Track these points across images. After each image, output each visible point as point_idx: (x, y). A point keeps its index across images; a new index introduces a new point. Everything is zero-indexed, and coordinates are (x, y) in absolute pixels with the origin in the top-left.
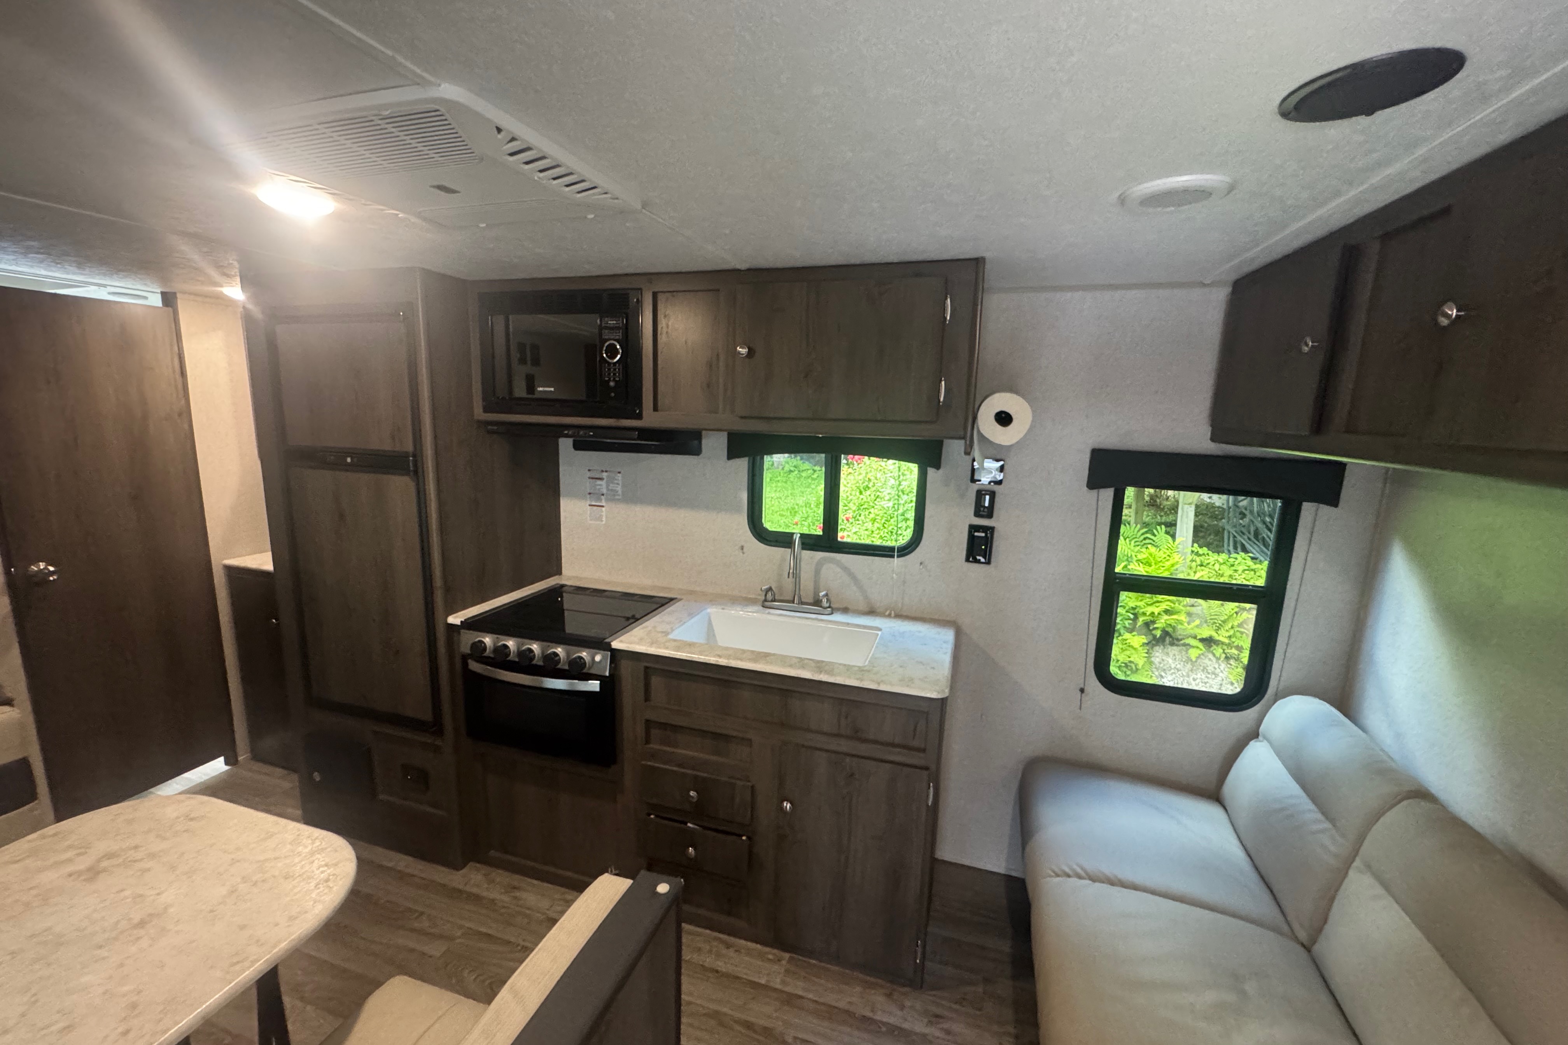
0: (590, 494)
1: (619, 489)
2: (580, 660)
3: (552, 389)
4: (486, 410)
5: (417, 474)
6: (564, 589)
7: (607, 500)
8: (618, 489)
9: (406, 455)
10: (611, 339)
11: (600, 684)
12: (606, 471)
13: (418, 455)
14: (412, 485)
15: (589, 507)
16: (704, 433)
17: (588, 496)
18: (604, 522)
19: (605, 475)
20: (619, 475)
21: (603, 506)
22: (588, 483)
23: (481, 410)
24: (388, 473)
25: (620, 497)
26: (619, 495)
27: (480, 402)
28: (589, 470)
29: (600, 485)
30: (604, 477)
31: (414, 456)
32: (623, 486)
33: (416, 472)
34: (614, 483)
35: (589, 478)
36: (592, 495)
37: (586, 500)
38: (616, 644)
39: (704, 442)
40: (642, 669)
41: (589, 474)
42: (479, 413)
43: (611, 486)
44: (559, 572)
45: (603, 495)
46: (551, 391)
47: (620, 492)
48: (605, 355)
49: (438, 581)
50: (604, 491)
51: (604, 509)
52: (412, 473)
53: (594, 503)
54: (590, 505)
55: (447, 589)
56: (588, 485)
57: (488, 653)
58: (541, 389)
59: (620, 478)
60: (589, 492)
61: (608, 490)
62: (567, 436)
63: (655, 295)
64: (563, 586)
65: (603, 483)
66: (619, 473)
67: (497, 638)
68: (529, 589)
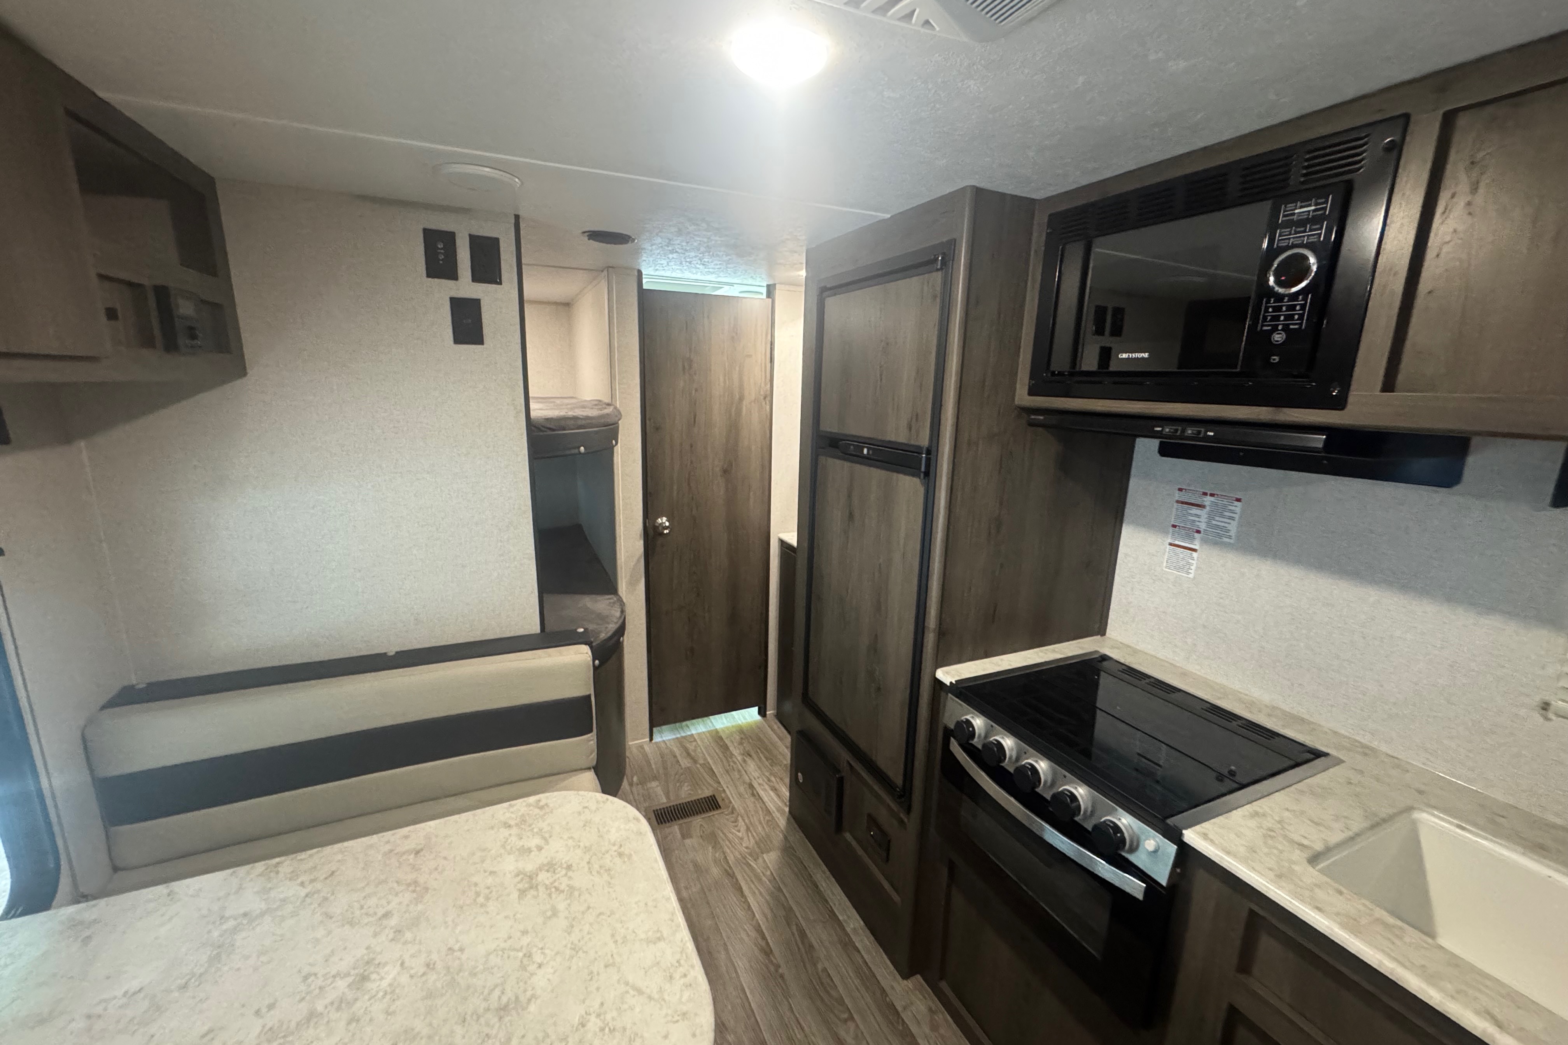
0: (1174, 526)
1: (1233, 527)
2: (1115, 833)
3: (1146, 355)
4: (1031, 393)
5: (928, 475)
6: (1105, 663)
7: (1204, 541)
8: (1229, 527)
9: (918, 450)
10: (1294, 246)
11: (1146, 888)
12: (1212, 495)
13: (932, 452)
14: (921, 490)
15: (1168, 547)
16: (1475, 441)
17: (1171, 529)
18: (1191, 576)
19: (1208, 500)
20: (1237, 503)
21: (1195, 550)
22: (1174, 510)
23: (1026, 392)
24: (898, 472)
25: (1232, 541)
26: (1230, 537)
27: (1026, 380)
28: (1180, 490)
29: (1198, 516)
30: (1207, 503)
31: (929, 452)
32: (1240, 525)
33: (927, 474)
34: (1223, 516)
35: (1178, 502)
36: (1177, 529)
37: (1167, 533)
38: (1190, 836)
39: (1471, 460)
40: (1245, 914)
41: (1177, 496)
42: (1022, 397)
43: (1218, 521)
44: (1102, 631)
45: (1198, 532)
46: (1143, 358)
47: (1233, 533)
48: (1272, 280)
49: (932, 620)
50: (1203, 526)
51: (1195, 554)
52: (922, 475)
53: (1177, 542)
54: (1171, 544)
55: (942, 633)
56: (1173, 513)
57: (975, 742)
58: (1125, 356)
59: (1238, 510)
60: (1172, 523)
61: (1208, 524)
62: (1153, 435)
63: (1449, 121)
64: (1104, 658)
65: (1203, 513)
66: (1238, 500)
67: (992, 726)
68: (1054, 651)
